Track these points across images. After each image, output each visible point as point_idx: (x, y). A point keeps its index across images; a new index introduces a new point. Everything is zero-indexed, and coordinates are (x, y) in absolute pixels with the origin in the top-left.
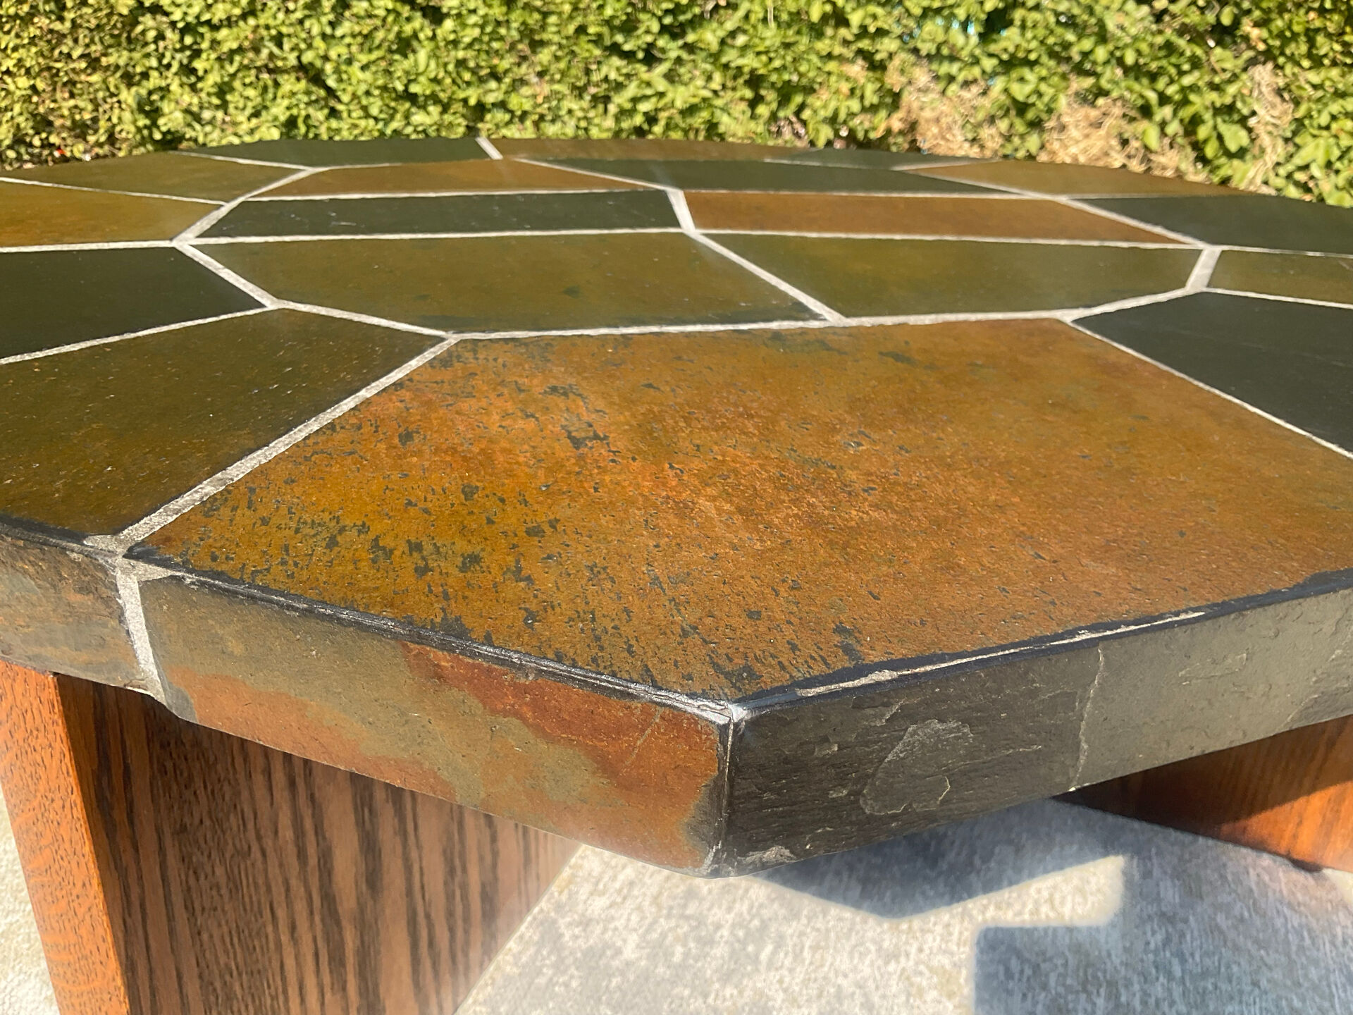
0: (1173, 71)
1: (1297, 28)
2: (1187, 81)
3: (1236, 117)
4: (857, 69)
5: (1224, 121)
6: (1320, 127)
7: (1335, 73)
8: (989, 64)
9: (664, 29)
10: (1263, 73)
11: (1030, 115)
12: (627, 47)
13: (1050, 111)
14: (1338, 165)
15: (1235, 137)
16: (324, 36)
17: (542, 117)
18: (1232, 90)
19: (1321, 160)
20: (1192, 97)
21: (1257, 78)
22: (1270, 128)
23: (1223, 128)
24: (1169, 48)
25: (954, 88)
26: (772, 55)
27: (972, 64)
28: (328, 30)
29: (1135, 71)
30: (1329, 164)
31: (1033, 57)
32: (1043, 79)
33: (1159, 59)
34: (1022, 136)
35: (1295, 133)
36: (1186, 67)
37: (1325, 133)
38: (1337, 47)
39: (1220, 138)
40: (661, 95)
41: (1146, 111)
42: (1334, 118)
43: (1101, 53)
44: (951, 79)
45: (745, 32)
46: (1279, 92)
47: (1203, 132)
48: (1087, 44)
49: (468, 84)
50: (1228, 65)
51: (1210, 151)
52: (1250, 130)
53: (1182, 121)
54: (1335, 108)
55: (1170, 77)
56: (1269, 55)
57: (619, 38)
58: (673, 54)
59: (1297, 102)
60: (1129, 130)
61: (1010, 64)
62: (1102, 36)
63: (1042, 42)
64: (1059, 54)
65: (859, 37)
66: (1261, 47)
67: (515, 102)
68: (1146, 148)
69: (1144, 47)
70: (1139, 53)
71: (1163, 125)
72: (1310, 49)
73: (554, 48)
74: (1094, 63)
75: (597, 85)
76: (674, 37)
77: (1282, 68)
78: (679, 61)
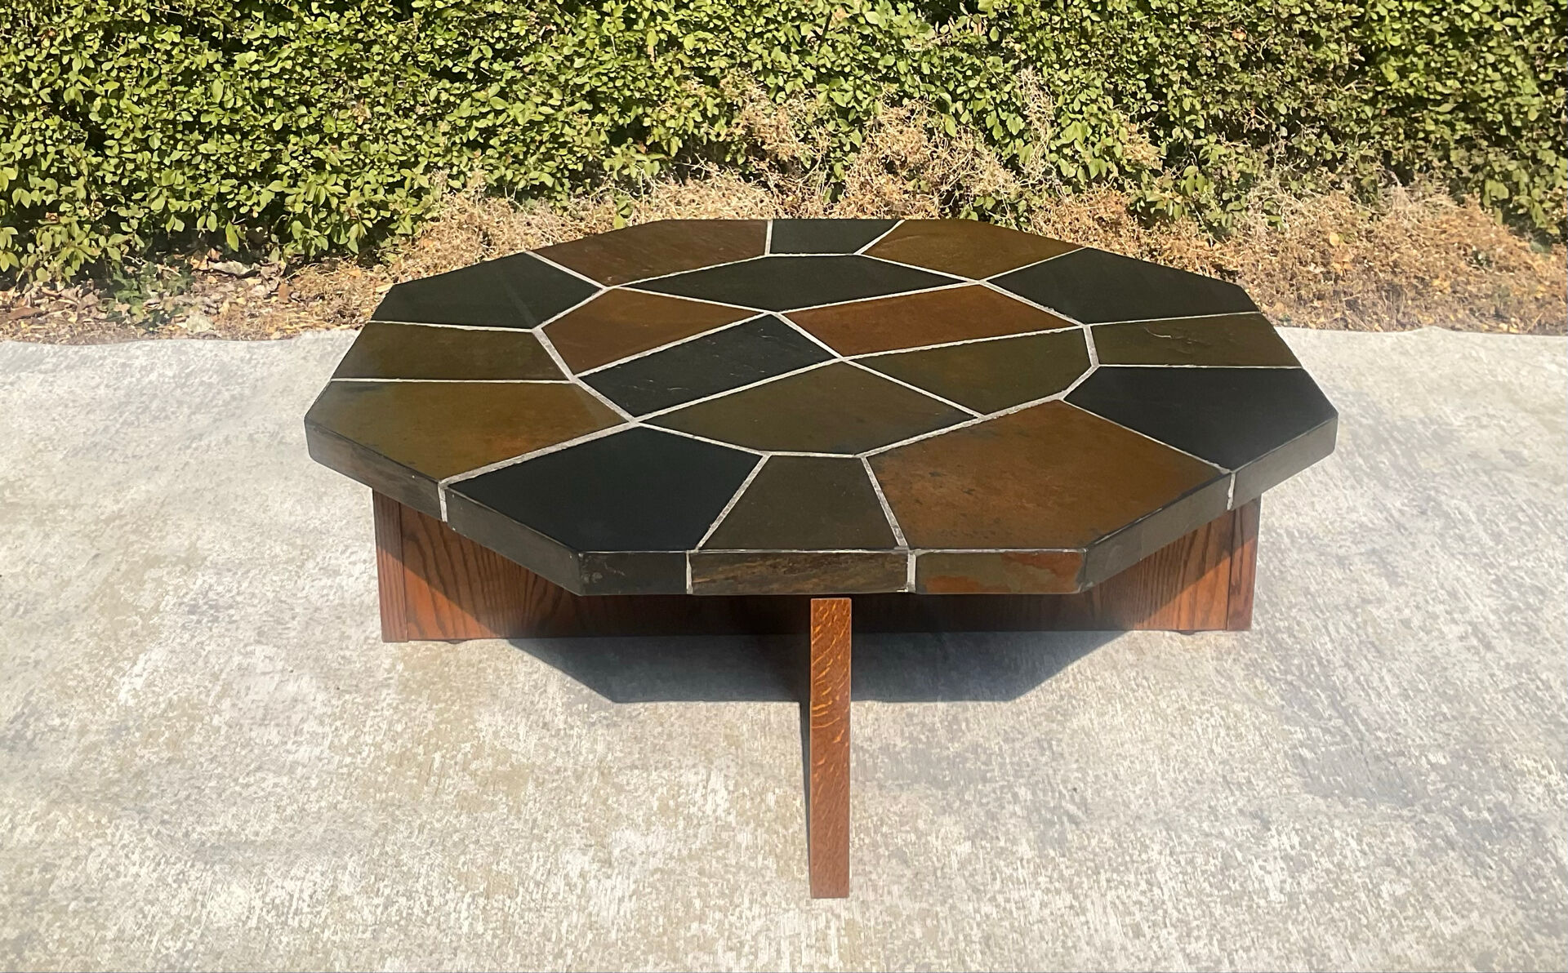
0: (960, 77)
1: (1047, 44)
2: (972, 84)
3: (1012, 108)
4: (693, 85)
5: (1003, 111)
6: (1074, 112)
7: (1078, 72)
8: (810, 75)
9: (497, 54)
10: (1027, 73)
11: (851, 117)
12: (456, 70)
13: (867, 112)
14: (1092, 138)
15: (1015, 124)
16: (85, 71)
17: (362, 138)
18: (1007, 88)
19: (1081, 139)
20: (978, 95)
21: (1023, 78)
22: (1038, 115)
23: (1004, 116)
24: (955, 60)
25: (782, 94)
26: (612, 75)
27: (795, 76)
28: (92, 65)
29: (931, 79)
30: (1087, 139)
31: (847, 70)
32: (858, 87)
33: (948, 68)
34: (847, 134)
35: (1057, 116)
36: (969, 73)
37: (1080, 117)
38: (1078, 54)
39: (1003, 123)
40: (498, 113)
41: (942, 106)
42: (1083, 104)
43: (902, 66)
44: (780, 89)
45: (580, 56)
46: (1040, 88)
47: (990, 121)
48: (890, 60)
49: (272, 110)
50: (1000, 70)
51: (997, 134)
52: (1025, 117)
53: (971, 112)
54: (1083, 97)
55: (958, 80)
56: (1029, 61)
57: (450, 64)
58: (508, 76)
59: (1056, 95)
60: (933, 122)
61: (826, 76)
62: (901, 53)
63: (853, 59)
64: (869, 66)
65: (691, 58)
66: (1023, 57)
67: (329, 125)
68: (946, 135)
69: (935, 60)
70: (933, 65)
71: (957, 115)
72: (1058, 57)
73: (376, 74)
74: (898, 72)
75: (424, 105)
76: (506, 60)
77: (1041, 70)
78: (512, 82)
